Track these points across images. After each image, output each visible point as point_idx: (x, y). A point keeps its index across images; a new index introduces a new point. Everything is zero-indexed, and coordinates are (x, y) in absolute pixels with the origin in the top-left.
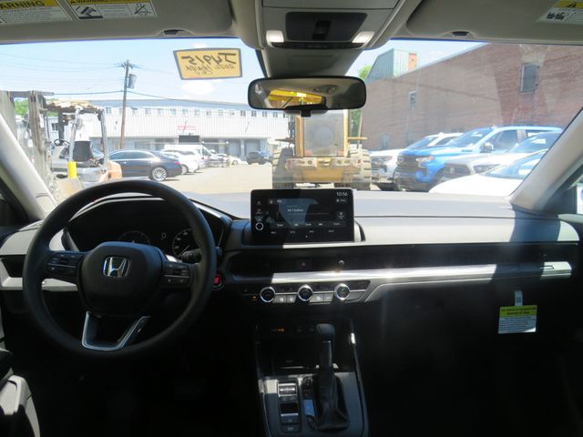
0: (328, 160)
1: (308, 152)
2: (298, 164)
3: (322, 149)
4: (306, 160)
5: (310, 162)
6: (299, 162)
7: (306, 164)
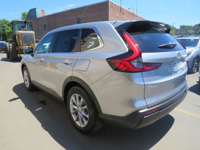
0: (31, 47)
1: (24, 44)
2: (21, 48)
3: (28, 43)
4: (24, 47)
5: (25, 47)
6: (22, 47)
7: (24, 48)
